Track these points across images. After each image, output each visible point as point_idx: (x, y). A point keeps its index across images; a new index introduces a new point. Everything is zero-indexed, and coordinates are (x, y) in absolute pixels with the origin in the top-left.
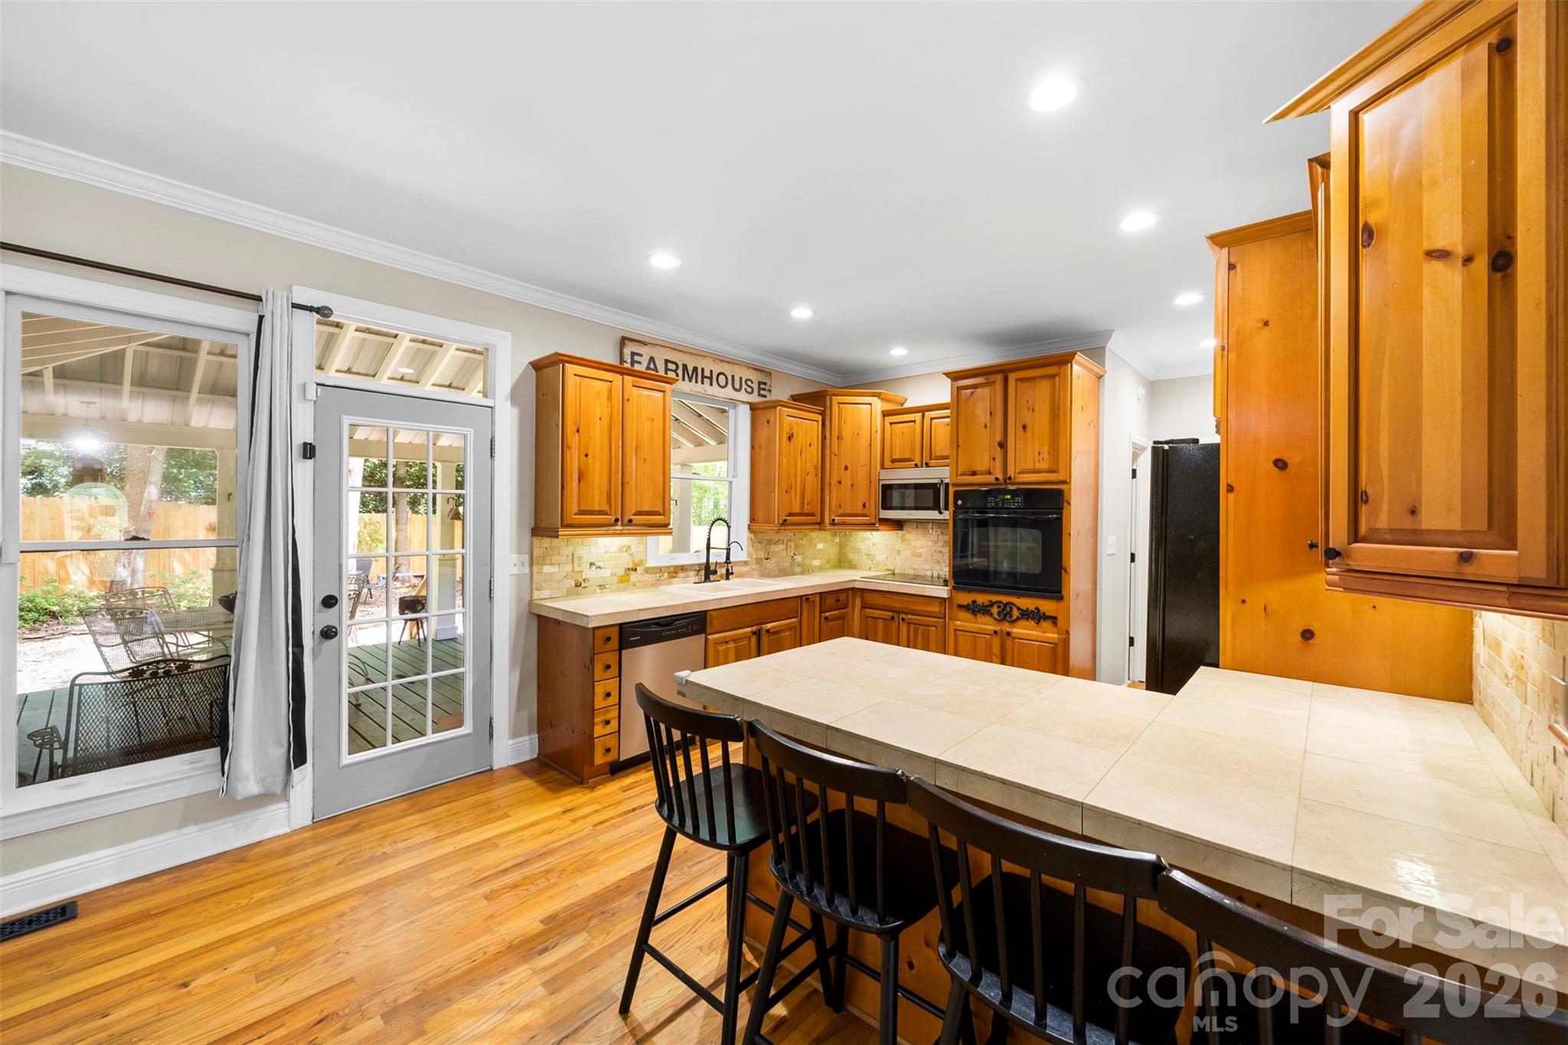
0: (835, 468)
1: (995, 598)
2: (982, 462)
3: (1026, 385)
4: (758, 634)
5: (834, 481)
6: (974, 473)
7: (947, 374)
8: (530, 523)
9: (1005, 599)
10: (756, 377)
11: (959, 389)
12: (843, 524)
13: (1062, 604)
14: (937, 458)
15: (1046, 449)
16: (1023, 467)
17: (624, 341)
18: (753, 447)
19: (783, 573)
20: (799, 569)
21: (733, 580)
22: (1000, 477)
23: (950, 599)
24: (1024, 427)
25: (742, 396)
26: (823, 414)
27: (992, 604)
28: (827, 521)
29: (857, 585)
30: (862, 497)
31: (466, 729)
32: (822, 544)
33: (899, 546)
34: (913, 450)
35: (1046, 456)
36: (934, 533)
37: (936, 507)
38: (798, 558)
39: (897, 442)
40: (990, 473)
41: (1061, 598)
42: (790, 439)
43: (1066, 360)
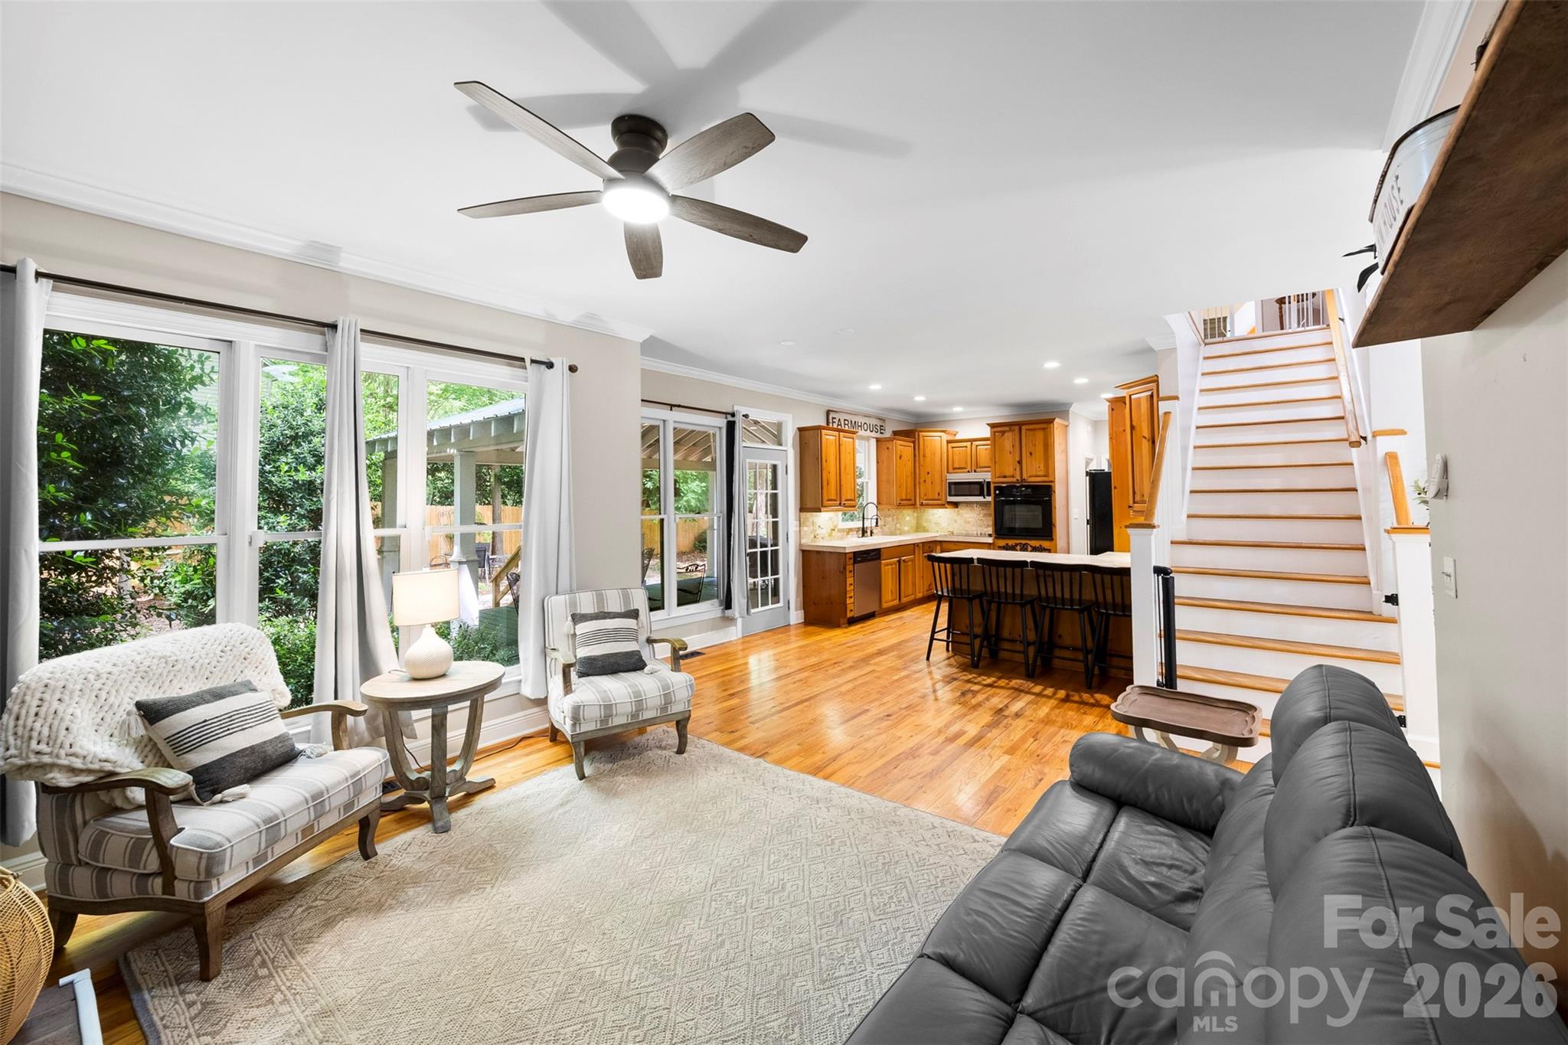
0: (922, 473)
1: (1018, 542)
2: (1009, 471)
3: (1031, 433)
4: (899, 561)
5: (922, 481)
6: (1005, 477)
7: (988, 424)
8: (799, 507)
9: (1024, 542)
10: (879, 423)
11: (995, 432)
12: (928, 505)
13: (1053, 542)
14: (981, 467)
15: (1042, 465)
16: (1031, 474)
17: (828, 412)
18: (878, 462)
19: (892, 534)
20: (898, 532)
21: (874, 537)
22: (1019, 478)
23: (993, 543)
24: (1031, 454)
25: (874, 434)
26: (914, 442)
27: (1017, 545)
28: (918, 503)
29: (938, 539)
30: (938, 489)
31: (781, 604)
32: (908, 516)
33: (956, 517)
34: (966, 463)
35: (1042, 468)
36: (977, 509)
37: (981, 494)
38: (898, 525)
39: (956, 458)
40: (1013, 477)
41: (1052, 540)
42: (900, 458)
43: (1051, 421)
